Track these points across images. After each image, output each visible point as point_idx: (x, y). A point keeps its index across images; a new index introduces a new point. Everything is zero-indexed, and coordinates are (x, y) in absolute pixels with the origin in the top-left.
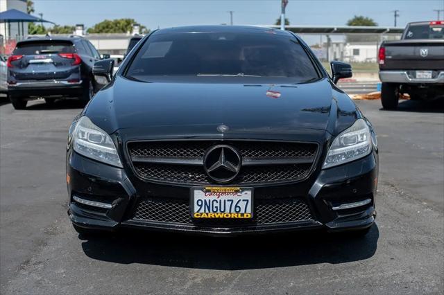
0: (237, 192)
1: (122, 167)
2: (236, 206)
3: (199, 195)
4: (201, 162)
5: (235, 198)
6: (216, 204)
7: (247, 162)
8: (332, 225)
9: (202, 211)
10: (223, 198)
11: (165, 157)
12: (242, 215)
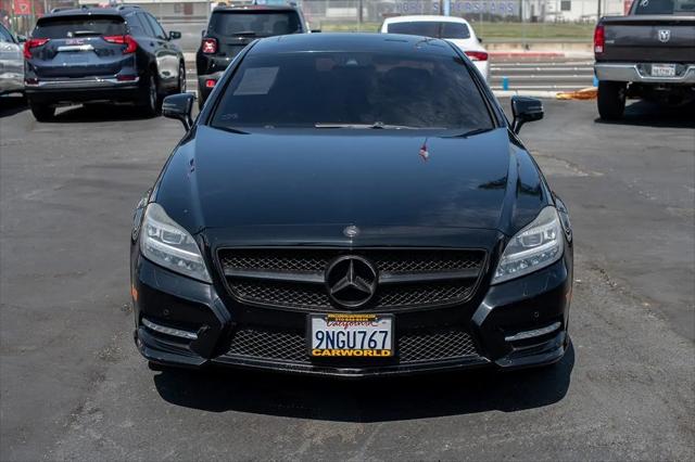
0: (371, 320)
1: (211, 282)
2: (371, 340)
3: (318, 325)
4: (321, 279)
5: (369, 329)
6: (342, 338)
7: (385, 278)
8: (505, 363)
9: (323, 346)
10: (352, 329)
11: (271, 271)
12: (379, 352)
